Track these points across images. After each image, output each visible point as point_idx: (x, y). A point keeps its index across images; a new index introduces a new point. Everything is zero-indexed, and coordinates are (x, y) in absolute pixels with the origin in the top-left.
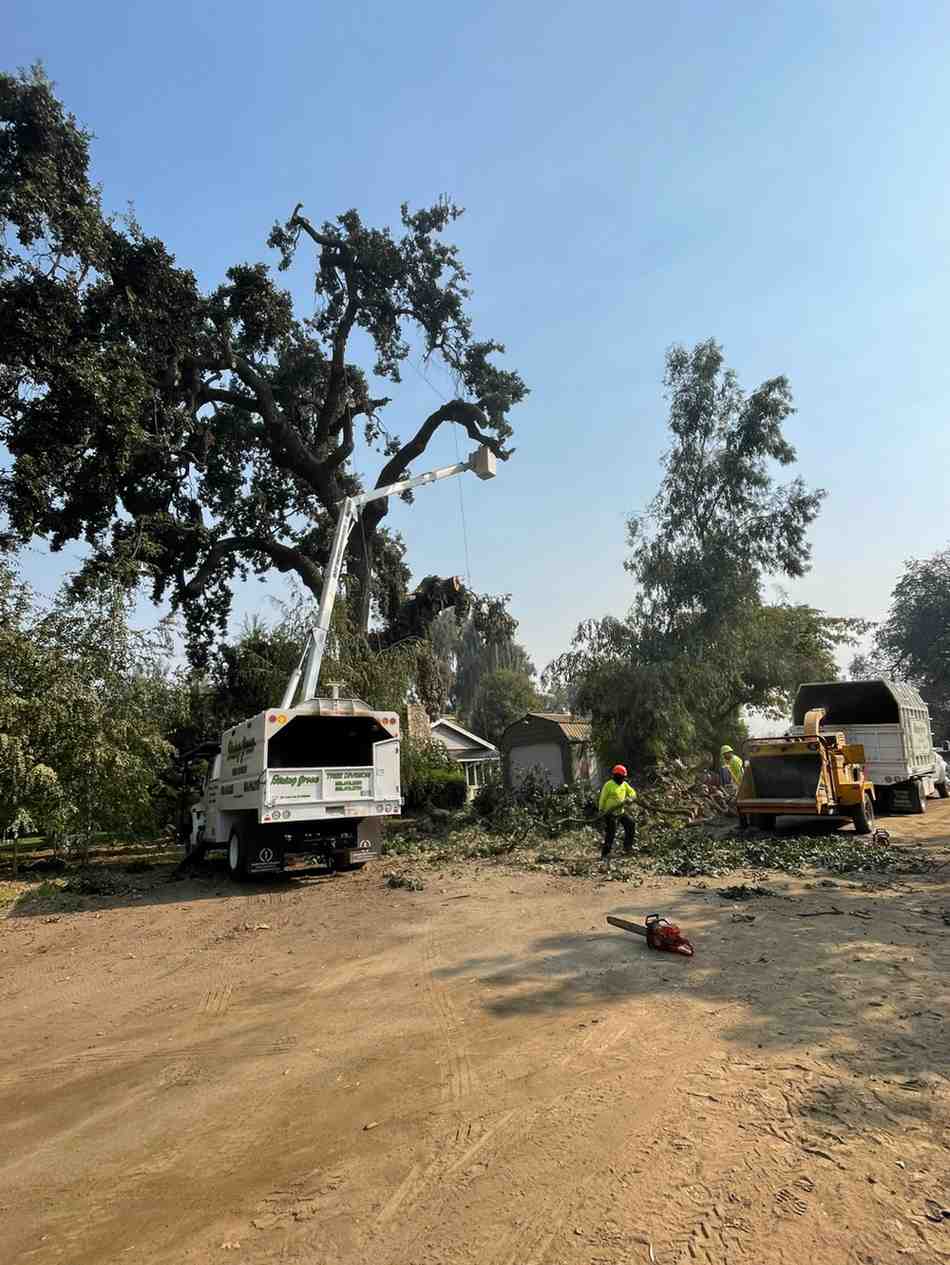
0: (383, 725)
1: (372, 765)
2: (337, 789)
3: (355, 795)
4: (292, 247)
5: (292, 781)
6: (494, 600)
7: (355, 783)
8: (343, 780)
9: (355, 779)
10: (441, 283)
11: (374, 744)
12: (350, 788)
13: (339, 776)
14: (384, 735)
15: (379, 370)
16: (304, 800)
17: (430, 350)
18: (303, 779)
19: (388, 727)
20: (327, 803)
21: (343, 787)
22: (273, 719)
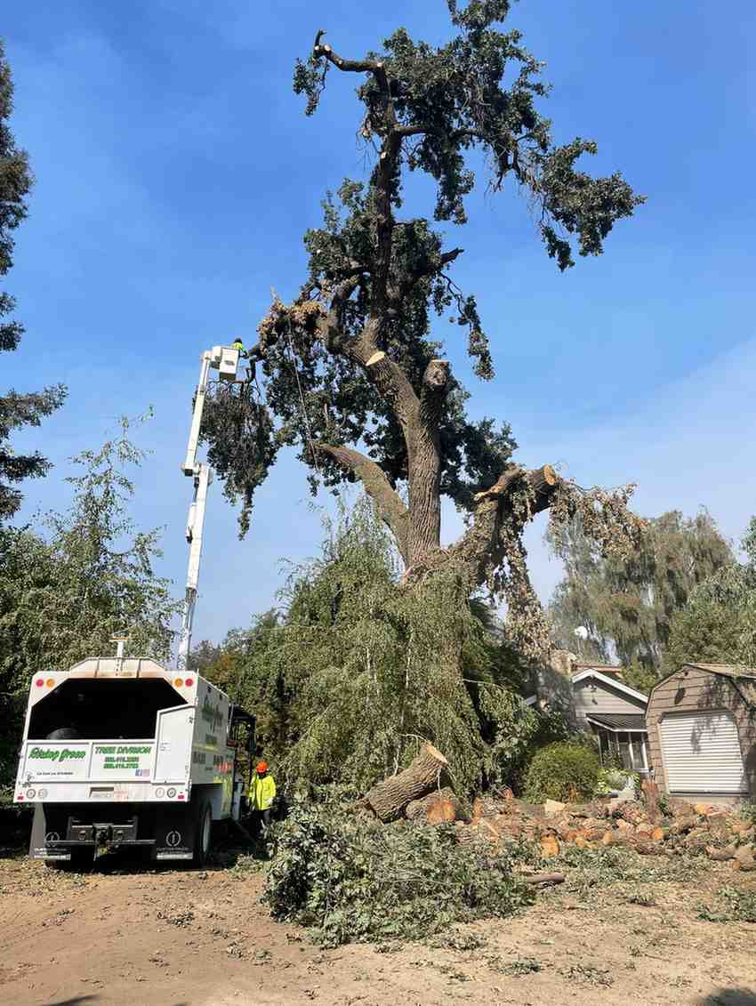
0: (175, 687)
1: (153, 737)
2: (106, 766)
3: (130, 774)
4: (319, 86)
5: (52, 755)
6: (611, 495)
7: (130, 759)
8: (115, 756)
9: (132, 755)
10: (506, 85)
11: (159, 712)
12: (123, 766)
13: (111, 750)
14: (175, 700)
15: (442, 214)
16: (63, 778)
17: (500, 174)
18: (66, 753)
19: (182, 691)
20: (91, 782)
21: (115, 764)
22: (40, 683)
